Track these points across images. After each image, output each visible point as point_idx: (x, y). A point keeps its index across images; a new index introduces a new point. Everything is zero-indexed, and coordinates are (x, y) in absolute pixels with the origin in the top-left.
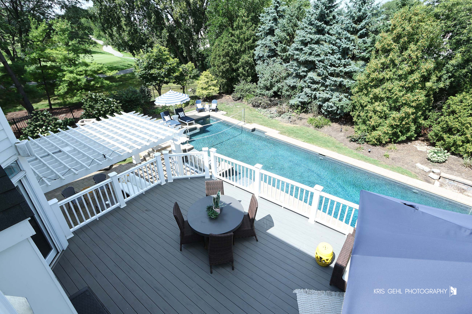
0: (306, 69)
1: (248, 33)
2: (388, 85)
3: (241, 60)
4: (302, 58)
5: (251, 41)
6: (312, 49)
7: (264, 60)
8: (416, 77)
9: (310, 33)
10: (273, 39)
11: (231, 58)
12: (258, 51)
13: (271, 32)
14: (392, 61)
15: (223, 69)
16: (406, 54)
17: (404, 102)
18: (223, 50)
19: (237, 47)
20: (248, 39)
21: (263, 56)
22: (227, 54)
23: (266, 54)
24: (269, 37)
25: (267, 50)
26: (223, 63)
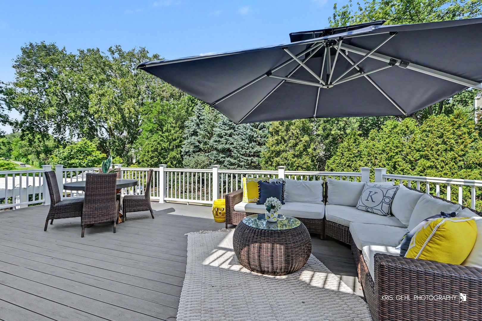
0: (224, 156)
1: (176, 135)
2: (284, 155)
3: (169, 156)
4: (220, 147)
5: (178, 141)
6: (227, 140)
7: (190, 155)
8: (300, 146)
9: (224, 130)
10: (197, 138)
11: (160, 154)
12: (184, 149)
13: (195, 133)
14: (282, 138)
15: (151, 163)
16: (290, 133)
17: (297, 165)
18: (152, 147)
19: (166, 145)
20: (175, 140)
21: (189, 151)
22: (156, 150)
23: (191, 150)
24: (193, 137)
25: (192, 147)
26: (152, 158)
